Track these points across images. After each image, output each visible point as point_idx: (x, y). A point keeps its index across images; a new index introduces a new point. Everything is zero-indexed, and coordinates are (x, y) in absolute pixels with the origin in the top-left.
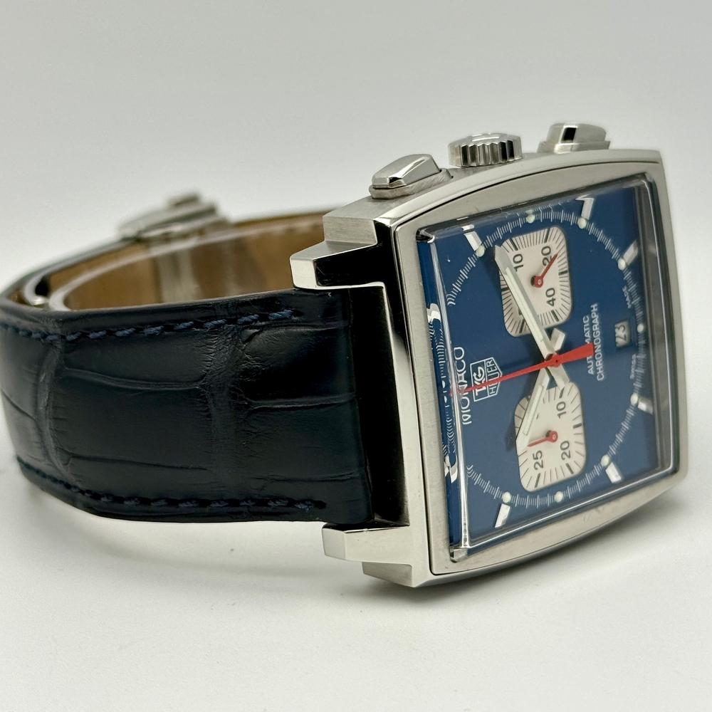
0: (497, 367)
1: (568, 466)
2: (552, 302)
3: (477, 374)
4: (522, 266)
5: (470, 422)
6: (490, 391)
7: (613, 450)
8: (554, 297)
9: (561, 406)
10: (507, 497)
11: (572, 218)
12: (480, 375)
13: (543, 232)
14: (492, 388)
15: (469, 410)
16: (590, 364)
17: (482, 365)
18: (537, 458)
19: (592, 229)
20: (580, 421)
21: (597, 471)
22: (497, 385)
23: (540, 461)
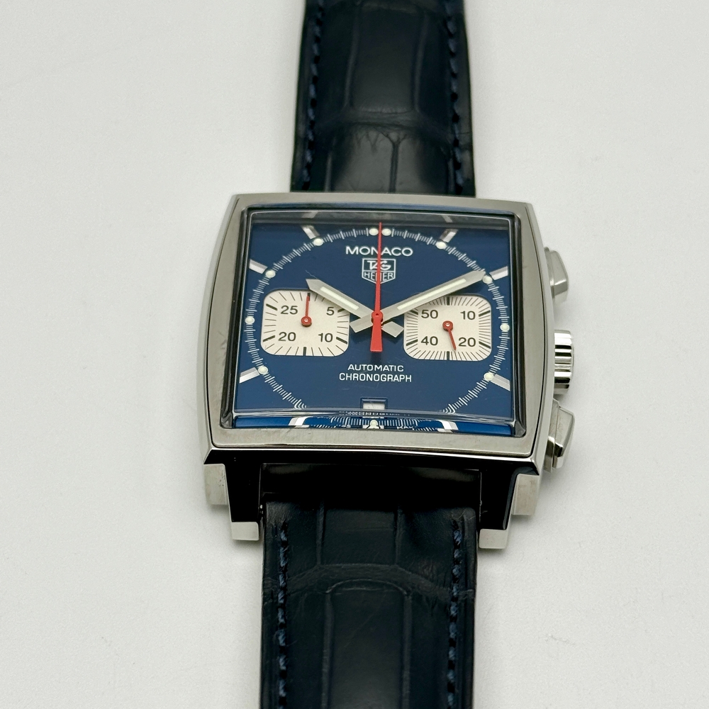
0: (385, 281)
1: (273, 337)
2: (425, 341)
3: (386, 264)
4: (464, 318)
5: (347, 253)
6: (367, 273)
7: (270, 380)
8: (429, 344)
9: (329, 338)
10: (271, 274)
11: (495, 367)
12: (384, 266)
13: (489, 342)
14: (369, 275)
15: (357, 253)
16: (358, 368)
17: (392, 269)
18: (292, 309)
19: (481, 385)
20: (309, 353)
21: (258, 360)
22: (370, 278)
23: (288, 311)
